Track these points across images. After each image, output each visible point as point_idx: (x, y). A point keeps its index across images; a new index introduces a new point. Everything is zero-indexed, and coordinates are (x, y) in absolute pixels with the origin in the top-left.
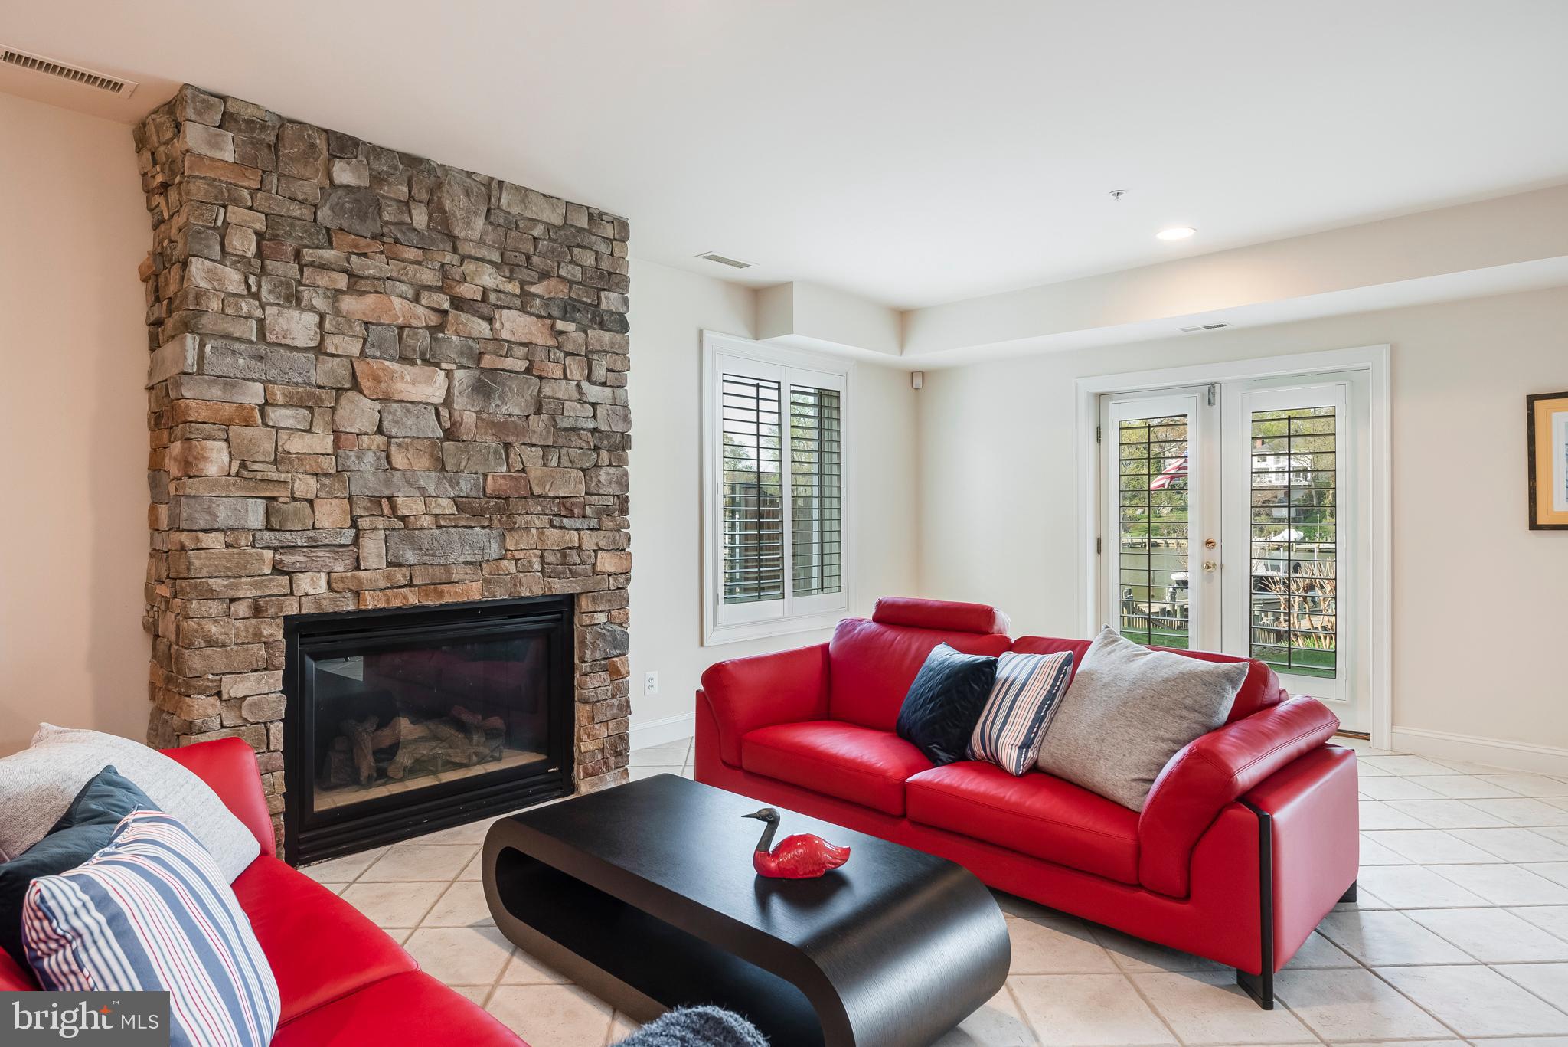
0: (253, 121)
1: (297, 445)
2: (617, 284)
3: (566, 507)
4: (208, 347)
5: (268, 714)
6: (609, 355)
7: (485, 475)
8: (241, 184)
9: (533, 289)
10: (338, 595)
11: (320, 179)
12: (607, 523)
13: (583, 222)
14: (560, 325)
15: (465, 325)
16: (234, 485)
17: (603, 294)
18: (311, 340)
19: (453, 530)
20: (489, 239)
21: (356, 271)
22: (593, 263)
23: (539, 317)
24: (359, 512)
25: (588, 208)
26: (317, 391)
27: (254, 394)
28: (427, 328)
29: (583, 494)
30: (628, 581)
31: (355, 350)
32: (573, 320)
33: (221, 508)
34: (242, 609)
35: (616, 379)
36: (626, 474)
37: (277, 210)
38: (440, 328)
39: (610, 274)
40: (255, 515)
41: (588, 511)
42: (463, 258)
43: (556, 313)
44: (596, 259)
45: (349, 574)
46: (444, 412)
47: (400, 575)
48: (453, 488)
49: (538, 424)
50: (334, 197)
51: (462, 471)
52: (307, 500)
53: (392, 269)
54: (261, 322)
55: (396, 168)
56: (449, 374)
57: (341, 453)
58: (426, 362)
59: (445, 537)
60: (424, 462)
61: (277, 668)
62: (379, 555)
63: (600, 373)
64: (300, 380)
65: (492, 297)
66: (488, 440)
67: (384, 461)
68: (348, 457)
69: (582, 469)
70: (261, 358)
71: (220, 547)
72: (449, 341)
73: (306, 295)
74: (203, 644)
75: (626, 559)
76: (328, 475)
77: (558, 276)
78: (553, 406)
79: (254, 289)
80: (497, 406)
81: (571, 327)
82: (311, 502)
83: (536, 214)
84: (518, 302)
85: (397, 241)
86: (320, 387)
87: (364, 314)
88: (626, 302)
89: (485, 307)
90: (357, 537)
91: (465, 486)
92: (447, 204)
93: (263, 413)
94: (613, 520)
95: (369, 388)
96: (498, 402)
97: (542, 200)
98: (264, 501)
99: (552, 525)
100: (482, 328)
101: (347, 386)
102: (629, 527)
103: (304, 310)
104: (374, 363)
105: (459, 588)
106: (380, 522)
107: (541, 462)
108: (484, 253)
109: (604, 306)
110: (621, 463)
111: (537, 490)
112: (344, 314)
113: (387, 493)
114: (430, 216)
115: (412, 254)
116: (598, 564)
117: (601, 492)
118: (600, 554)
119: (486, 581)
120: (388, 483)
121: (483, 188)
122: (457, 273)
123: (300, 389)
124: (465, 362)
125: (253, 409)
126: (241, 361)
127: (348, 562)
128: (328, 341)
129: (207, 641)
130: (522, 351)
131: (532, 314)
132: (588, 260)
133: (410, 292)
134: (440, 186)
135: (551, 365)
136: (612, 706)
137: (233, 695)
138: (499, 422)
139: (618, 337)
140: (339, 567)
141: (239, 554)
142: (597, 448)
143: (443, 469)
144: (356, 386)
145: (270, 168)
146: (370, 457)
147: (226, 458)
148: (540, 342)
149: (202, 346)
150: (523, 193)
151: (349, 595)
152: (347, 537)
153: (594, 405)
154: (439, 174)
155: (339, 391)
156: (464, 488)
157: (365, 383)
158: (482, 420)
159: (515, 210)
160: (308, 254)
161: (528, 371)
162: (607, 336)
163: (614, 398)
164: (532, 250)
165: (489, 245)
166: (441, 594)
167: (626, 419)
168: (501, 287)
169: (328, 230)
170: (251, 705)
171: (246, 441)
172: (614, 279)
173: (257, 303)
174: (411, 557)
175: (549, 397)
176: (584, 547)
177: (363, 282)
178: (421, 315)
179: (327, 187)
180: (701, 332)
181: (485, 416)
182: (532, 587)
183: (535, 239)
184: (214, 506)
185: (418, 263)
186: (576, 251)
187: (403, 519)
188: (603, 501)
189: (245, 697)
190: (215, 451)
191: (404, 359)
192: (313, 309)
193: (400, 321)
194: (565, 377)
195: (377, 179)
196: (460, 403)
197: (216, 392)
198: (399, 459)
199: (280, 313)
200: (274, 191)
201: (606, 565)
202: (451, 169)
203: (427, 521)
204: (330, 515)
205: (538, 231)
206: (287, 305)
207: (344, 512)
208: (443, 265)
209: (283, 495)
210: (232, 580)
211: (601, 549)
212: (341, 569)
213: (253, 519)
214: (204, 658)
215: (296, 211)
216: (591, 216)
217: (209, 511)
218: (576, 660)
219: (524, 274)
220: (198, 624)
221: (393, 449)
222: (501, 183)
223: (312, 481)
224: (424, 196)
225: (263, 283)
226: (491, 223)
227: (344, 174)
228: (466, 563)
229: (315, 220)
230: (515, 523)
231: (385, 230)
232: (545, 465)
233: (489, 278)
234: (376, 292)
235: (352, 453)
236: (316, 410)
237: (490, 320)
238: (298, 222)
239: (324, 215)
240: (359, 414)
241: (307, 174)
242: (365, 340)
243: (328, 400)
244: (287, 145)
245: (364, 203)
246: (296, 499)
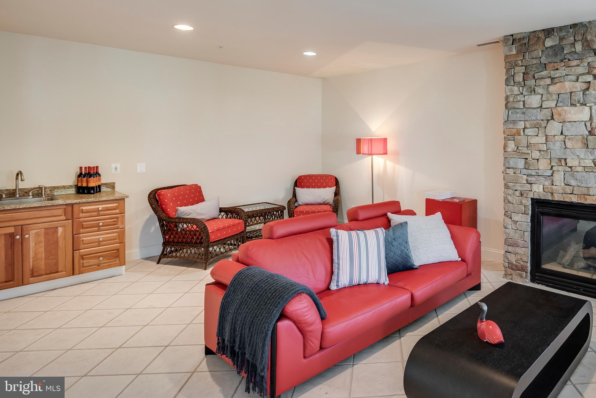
0: (521, 38)
1: (533, 140)
4: (510, 112)
5: (524, 229)
8: (518, 59)
10: (545, 193)
11: (542, 48)
16: (515, 154)
18: (538, 104)
19: (591, 173)
21: (553, 76)
24: (553, 164)
26: (540, 122)
27: (521, 125)
28: (582, 90)
31: (553, 104)
33: (511, 161)
34: (518, 193)
37: (529, 64)
38: (587, 89)
40: (521, 164)
45: (550, 186)
46: (589, 124)
47: (569, 189)
48: (592, 155)
50: (546, 53)
51: (595, 149)
52: (537, 159)
53: (567, 71)
54: (524, 102)
55: (569, 31)
56: (591, 108)
57: (547, 143)
58: (581, 104)
59: (588, 175)
60: (579, 145)
61: (528, 214)
62: (561, 181)
64: (535, 119)
67: (564, 145)
70: (524, 113)
71: (512, 173)
72: (591, 94)
73: (537, 90)
74: (507, 202)
76: (543, 151)
79: (522, 91)
82: (538, 160)
85: (569, 60)
86: (542, 120)
87: (556, 91)
90: (553, 173)
93: (524, 131)
95: (556, 118)
98: (524, 159)
101: (550, 118)
103: (537, 95)
104: (559, 109)
105: (593, 198)
106: (561, 168)
112: (551, 92)
113: (564, 157)
114: (583, 45)
115: (575, 63)
120: (564, 153)
122: (594, 65)
123: (535, 122)
125: (520, 130)
126: (518, 115)
127: (550, 182)
128: (543, 104)
129: (508, 202)
133: (574, 78)
134: (587, 30)
137: (514, 220)
140: (547, 183)
141: (516, 176)
143: (588, 148)
144: (552, 118)
145: (526, 51)
146: (558, 144)
147: (513, 146)
149: (508, 112)
151: (549, 194)
152: (549, 173)
154: (587, 25)
155: (548, 121)
160: (536, 76)
166: (585, 199)
169: (545, 64)
170: (519, 224)
171: (518, 140)
173: (522, 96)
174: (573, 182)
177: (555, 79)
178: (579, 86)
179: (544, 49)
184: (510, 161)
185: (578, 66)
187: (570, 167)
189: (518, 221)
190: (510, 144)
191: (572, 105)
192: (539, 93)
193: (570, 91)
195: (562, 39)
197: (511, 126)
198: (569, 144)
199: (529, 97)
200: (527, 58)
203: (580, 168)
204: (543, 165)
206: (531, 94)
207: (548, 163)
208: (588, 63)
209: (529, 157)
210: (515, 184)
212: (547, 184)
213: (520, 165)
214: (508, 206)
215: (534, 61)
217: (508, 162)
220: (506, 196)
221: (567, 140)
223: (538, 153)
224: (580, 37)
225: (524, 89)
227: (549, 43)
229: (540, 62)
231: (565, 57)
234: (561, 82)
235: (551, 143)
236: (540, 128)
238: (534, 65)
239: (544, 60)
240: (554, 128)
241: (537, 48)
242: (558, 101)
243: (544, 124)
244: (531, 41)
245: (557, 50)
246: (533, 159)
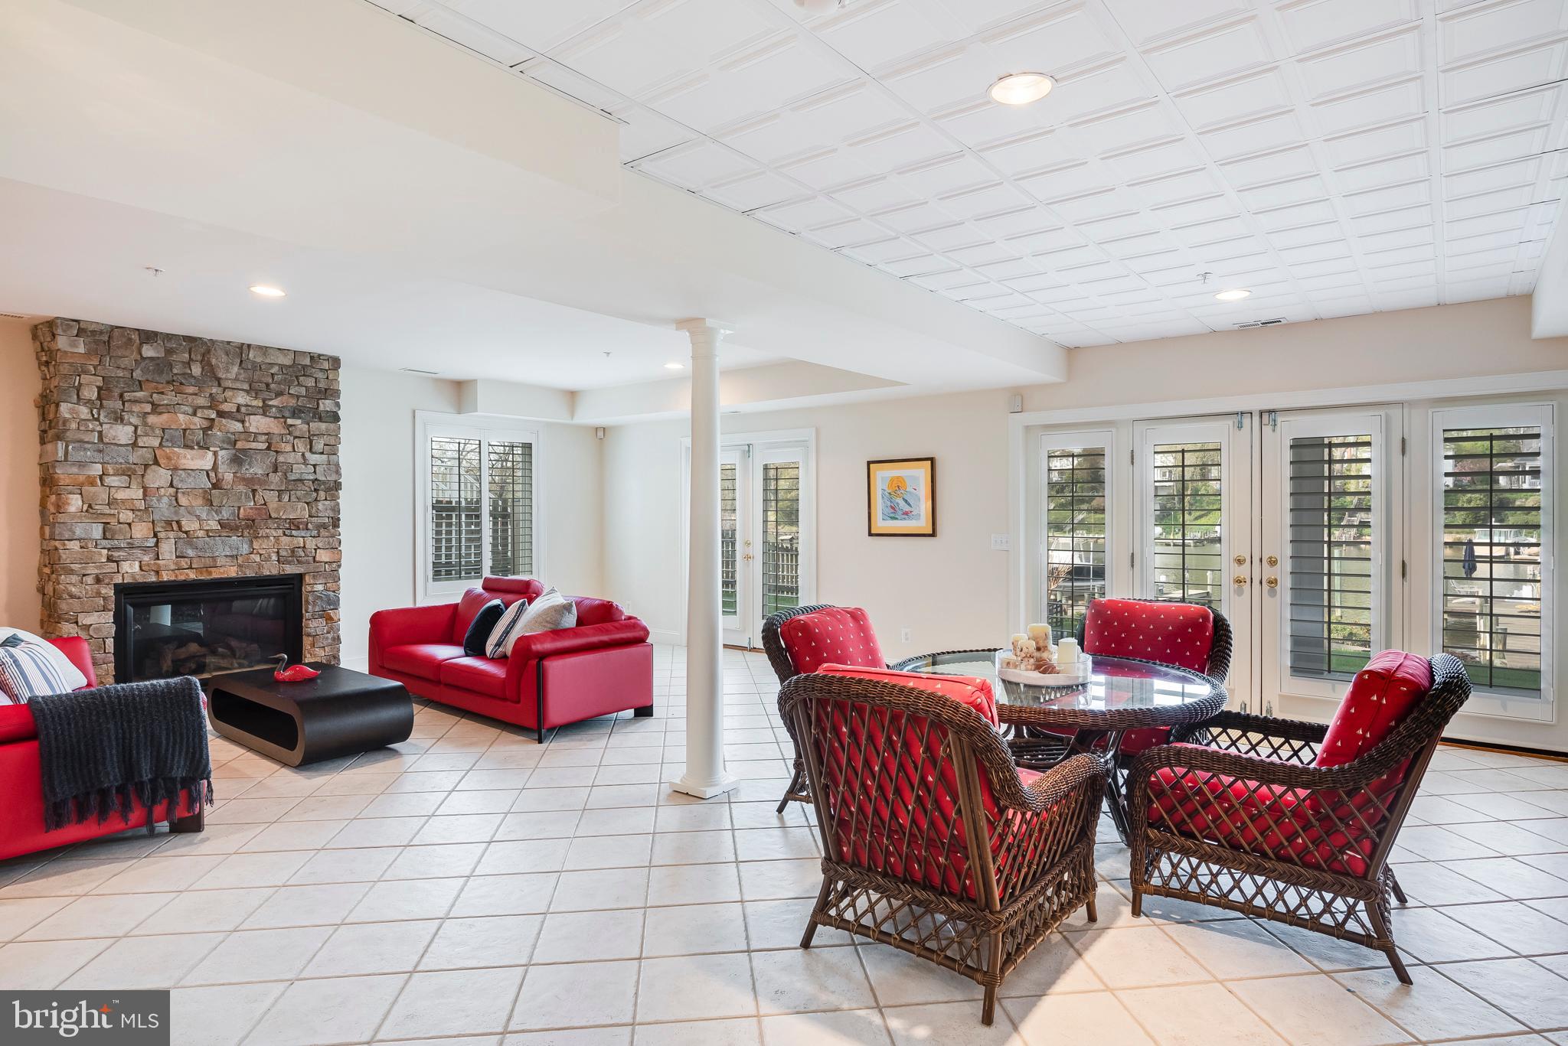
0: (95, 331)
1: (121, 495)
2: (331, 395)
3: (295, 525)
4: (70, 447)
5: (105, 634)
6: (325, 436)
7: (239, 508)
8: (89, 363)
9: (271, 403)
10: (146, 573)
11: (135, 356)
12: (323, 532)
13: (307, 361)
14: (290, 421)
15: (225, 426)
16: (85, 517)
17: (320, 402)
18: (129, 440)
19: (217, 538)
20: (241, 377)
21: (156, 402)
22: (314, 385)
23: (275, 418)
24: (158, 529)
25: (310, 353)
26: (133, 466)
27: (98, 469)
28: (201, 429)
29: (307, 516)
30: (339, 566)
31: (156, 443)
32: (300, 418)
33: (78, 528)
34: (90, 580)
35: (332, 450)
36: (338, 504)
37: (109, 374)
38: (210, 428)
39: (326, 390)
40: (97, 531)
41: (310, 526)
42: (225, 389)
43: (287, 414)
44: (316, 382)
45: (152, 562)
46: (212, 474)
47: (184, 563)
48: (218, 515)
49: (275, 478)
50: (143, 364)
51: (224, 506)
52: (127, 523)
53: (179, 399)
54: (100, 433)
55: (181, 345)
56: (215, 454)
57: (147, 498)
58: (201, 447)
59: (212, 542)
60: (200, 501)
61: (110, 611)
62: (171, 552)
63: (319, 445)
64: (123, 461)
65: (243, 409)
66: (241, 488)
67: (174, 502)
68: (152, 500)
69: (307, 503)
70: (100, 451)
71: (77, 548)
72: (215, 435)
73: (126, 417)
74: (68, 597)
75: (338, 554)
76: (139, 510)
77: (289, 394)
78: (285, 467)
79: (96, 416)
80: (247, 469)
81: (298, 422)
82: (129, 525)
83: (274, 360)
84: (261, 411)
85: (181, 384)
86: (135, 464)
87: (162, 424)
88: (338, 405)
89: (239, 415)
90: (157, 542)
91: (226, 514)
92: (214, 361)
93: (101, 480)
94: (329, 531)
95: (164, 464)
96: (248, 467)
97: (278, 352)
98: (102, 524)
99: (285, 534)
100: (238, 426)
101: (151, 463)
102: (340, 535)
103: (125, 425)
104: (168, 450)
105: (222, 570)
106: (171, 535)
107: (277, 499)
108: (238, 385)
109: (321, 408)
110: (335, 498)
111: (273, 515)
112: (150, 424)
113: (176, 519)
114: (203, 368)
115: (191, 389)
116: (317, 556)
117: (319, 515)
118: (318, 551)
119: (240, 566)
120: (176, 513)
121: (237, 349)
122: (220, 398)
123: (123, 466)
124: (225, 446)
125: (95, 478)
126: (89, 453)
127: (152, 556)
128: (139, 440)
129: (70, 596)
130: (264, 438)
131: (271, 417)
132: (310, 383)
133: (190, 410)
134: (209, 351)
135: (283, 445)
136: (327, 638)
137: (84, 623)
138: (248, 478)
139: (332, 426)
140: (146, 558)
141: (88, 552)
142: (316, 490)
143: (212, 505)
144: (156, 462)
145: (105, 354)
146: (165, 500)
147: (80, 503)
148: (276, 432)
149: (67, 447)
150: (264, 350)
151: (153, 573)
152: (151, 542)
153: (314, 466)
154: (209, 345)
155: (146, 466)
156: (225, 515)
157: (162, 461)
158: (237, 477)
159: (259, 360)
160: (127, 396)
161: (269, 448)
162: (323, 426)
163: (329, 461)
164: (270, 381)
165: (242, 381)
166: (210, 573)
167: (338, 472)
168: (249, 404)
169: (140, 382)
170: (94, 628)
171: (91, 494)
172: (331, 392)
173: (98, 423)
174: (190, 553)
175: (283, 463)
176: (307, 547)
177: (161, 407)
178: (198, 422)
179: (139, 359)
180: (414, 412)
181: (238, 475)
182: (271, 569)
183: (272, 374)
184: (73, 527)
185: (196, 394)
186: (301, 378)
187: (186, 532)
188: (320, 520)
189: (91, 625)
190: (74, 500)
191: (186, 446)
192: (131, 424)
193: (183, 427)
194: (294, 451)
195: (169, 352)
196: (222, 468)
197: (75, 470)
198: (183, 501)
199: (111, 427)
200: (107, 365)
201: (323, 557)
202: (217, 341)
203: (201, 534)
204: (141, 531)
205: (274, 370)
206: (116, 423)
207: (149, 529)
208: (211, 394)
209: (113, 521)
210: (84, 565)
211: (319, 548)
212: (148, 560)
213: (95, 534)
214: (68, 604)
215: (121, 374)
216: (312, 358)
217: (71, 530)
218: (304, 612)
219: (266, 395)
220: (65, 587)
221: (179, 495)
222: (249, 346)
223: (130, 513)
224: (199, 358)
225: (101, 413)
226: (243, 368)
227: (148, 351)
228: (226, 556)
229: (132, 377)
230: (259, 534)
231: (175, 378)
232: (279, 501)
233: (242, 399)
234: (169, 412)
235: (154, 498)
236: (133, 476)
237: (243, 422)
238: (122, 380)
239: (137, 374)
240: (159, 477)
241: (127, 354)
242: (162, 438)
243: (140, 471)
244: (115, 340)
245: (161, 366)
246: (121, 523)
